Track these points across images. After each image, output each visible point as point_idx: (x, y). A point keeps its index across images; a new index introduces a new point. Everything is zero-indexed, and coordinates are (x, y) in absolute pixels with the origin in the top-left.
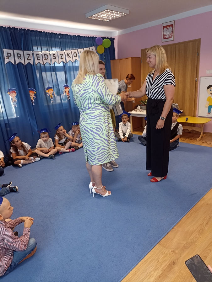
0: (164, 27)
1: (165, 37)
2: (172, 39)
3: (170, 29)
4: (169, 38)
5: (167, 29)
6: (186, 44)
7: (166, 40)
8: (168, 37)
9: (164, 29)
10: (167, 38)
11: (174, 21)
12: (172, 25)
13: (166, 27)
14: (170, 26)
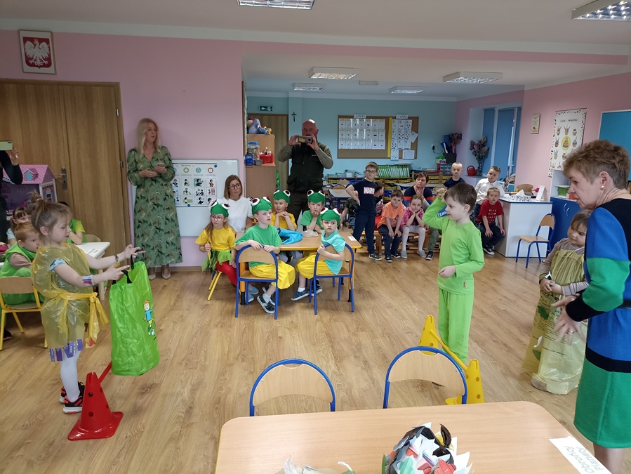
0: (26, 39)
1: (31, 62)
2: (51, 70)
3: (43, 47)
4: (41, 66)
5: (35, 45)
6: (87, 88)
7: (35, 69)
8: (38, 63)
9: (25, 43)
10: (37, 66)
11: (52, 33)
12: (47, 41)
13: (32, 40)
14: (41, 40)
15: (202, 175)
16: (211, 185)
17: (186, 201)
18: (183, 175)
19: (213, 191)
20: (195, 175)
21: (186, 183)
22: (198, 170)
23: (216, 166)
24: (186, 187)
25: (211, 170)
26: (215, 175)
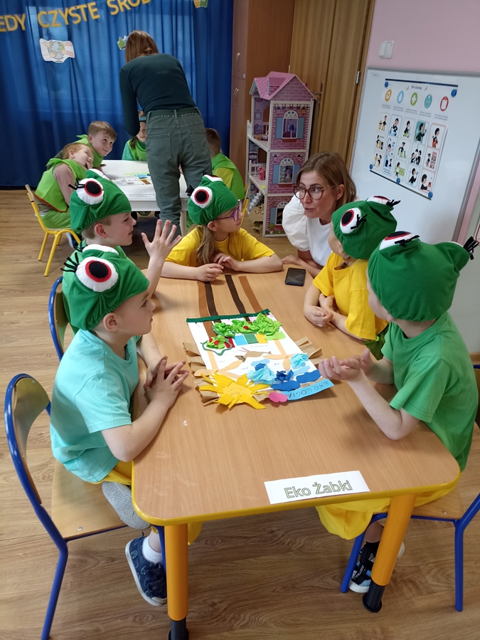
15: (429, 115)
16: (435, 140)
17: (398, 171)
18: (408, 111)
19: (434, 159)
20: (422, 114)
21: (406, 131)
22: (428, 101)
23: (454, 93)
24: (405, 139)
25: (445, 102)
26: (446, 118)
